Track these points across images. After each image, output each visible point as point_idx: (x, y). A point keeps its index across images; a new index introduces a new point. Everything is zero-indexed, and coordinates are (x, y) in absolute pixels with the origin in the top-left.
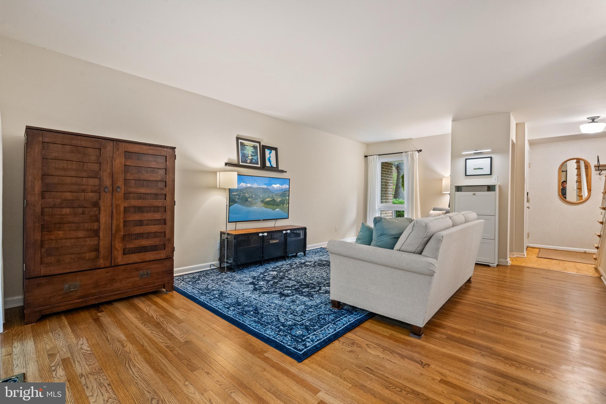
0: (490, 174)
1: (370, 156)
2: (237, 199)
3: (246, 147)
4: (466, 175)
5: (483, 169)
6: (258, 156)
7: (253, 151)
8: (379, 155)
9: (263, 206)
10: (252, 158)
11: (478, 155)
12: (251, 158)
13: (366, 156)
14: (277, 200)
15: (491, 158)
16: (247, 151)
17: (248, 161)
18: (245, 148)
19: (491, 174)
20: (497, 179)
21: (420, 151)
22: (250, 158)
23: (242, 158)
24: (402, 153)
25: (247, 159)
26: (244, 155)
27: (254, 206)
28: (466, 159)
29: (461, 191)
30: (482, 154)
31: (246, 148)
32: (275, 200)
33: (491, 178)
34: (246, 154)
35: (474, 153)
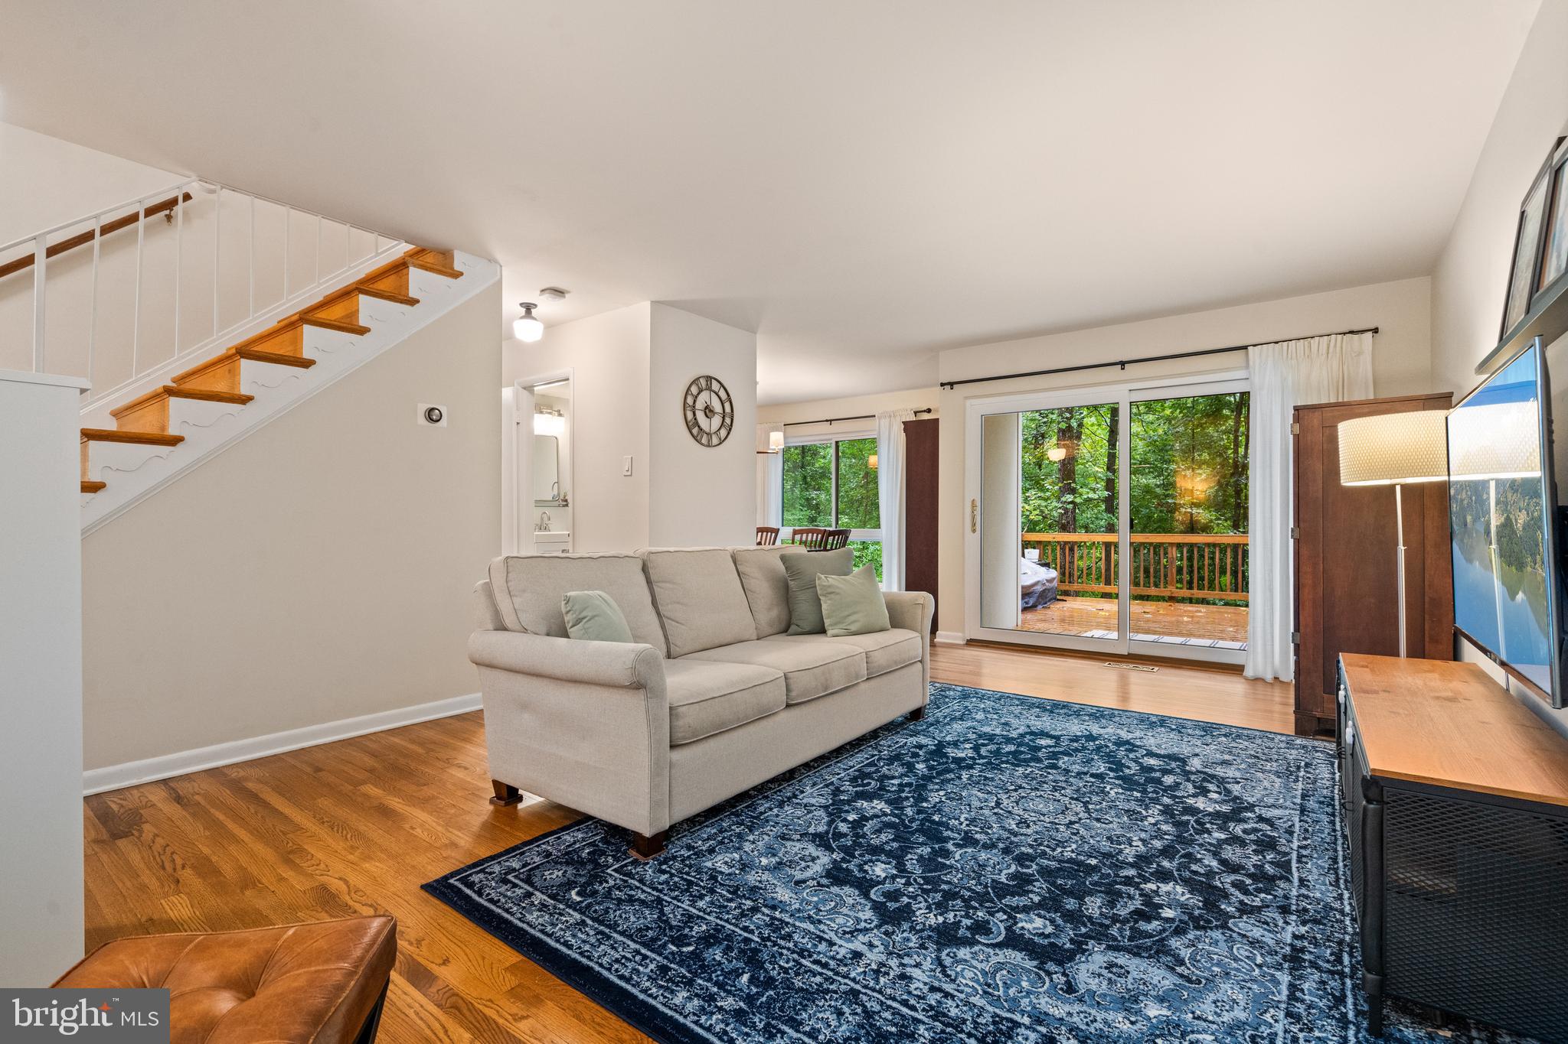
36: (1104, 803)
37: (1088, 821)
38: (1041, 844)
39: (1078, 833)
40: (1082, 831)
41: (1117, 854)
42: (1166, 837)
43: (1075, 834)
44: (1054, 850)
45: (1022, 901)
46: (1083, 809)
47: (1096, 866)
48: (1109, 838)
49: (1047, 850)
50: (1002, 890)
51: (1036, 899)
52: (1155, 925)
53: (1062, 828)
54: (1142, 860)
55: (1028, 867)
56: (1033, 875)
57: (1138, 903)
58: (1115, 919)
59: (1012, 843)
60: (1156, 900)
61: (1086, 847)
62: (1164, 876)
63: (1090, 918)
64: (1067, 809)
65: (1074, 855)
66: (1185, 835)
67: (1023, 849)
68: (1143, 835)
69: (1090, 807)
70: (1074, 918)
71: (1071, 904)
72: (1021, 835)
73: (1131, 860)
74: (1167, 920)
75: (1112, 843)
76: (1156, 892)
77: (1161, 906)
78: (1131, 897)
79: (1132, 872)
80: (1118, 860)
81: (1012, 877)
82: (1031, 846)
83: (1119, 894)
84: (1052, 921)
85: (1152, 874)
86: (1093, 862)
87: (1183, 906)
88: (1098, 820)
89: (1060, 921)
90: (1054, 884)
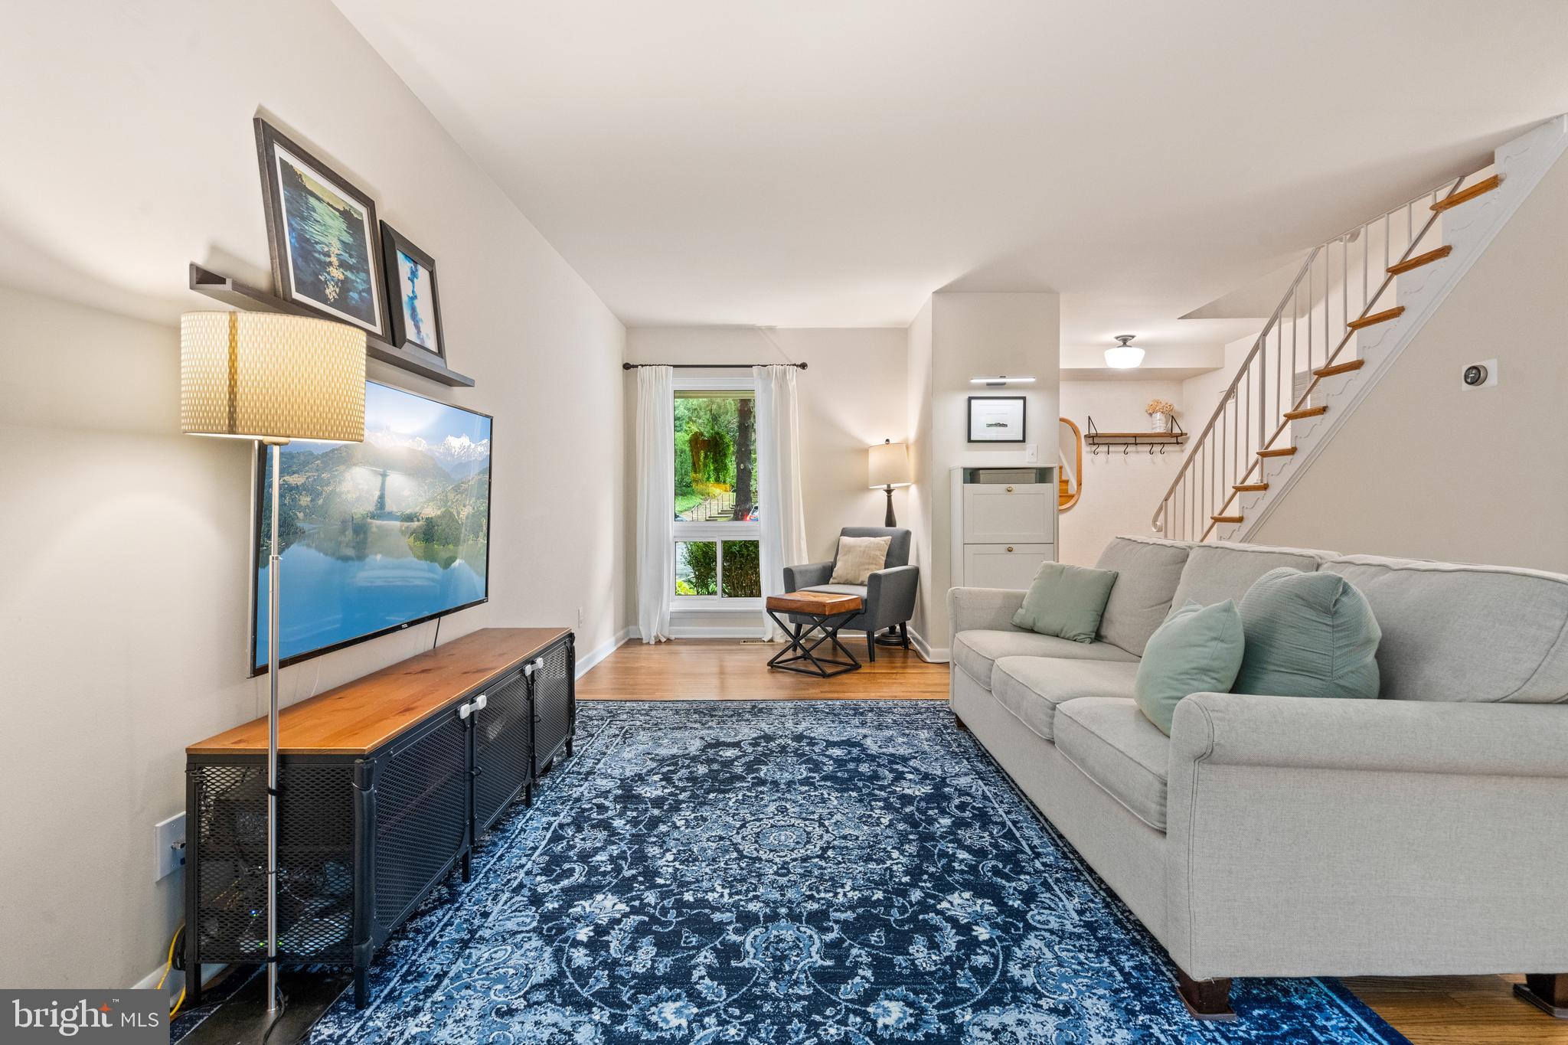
0: (1021, 439)
1: (642, 366)
2: (301, 515)
3: (312, 201)
4: (970, 441)
5: (1005, 425)
6: (367, 272)
7: (348, 239)
8: (675, 366)
9: (411, 548)
10: (346, 278)
11: (996, 390)
12: (342, 277)
13: (627, 366)
14: (458, 513)
15: (1024, 399)
16: (317, 227)
17: (331, 292)
18: (308, 208)
19: (1024, 441)
20: (1035, 453)
21: (804, 368)
22: (337, 273)
23: (300, 261)
24: (751, 366)
25: (322, 278)
26: (306, 248)
27: (376, 554)
28: (970, 399)
29: (978, 482)
30: (1002, 389)
31: (315, 211)
32: (451, 514)
33: (1024, 449)
34: (318, 247)
35: (989, 384)
36: (722, 865)
37: (730, 834)
38: (756, 797)
39: (733, 817)
40: (730, 819)
41: (695, 807)
42: (655, 839)
43: (734, 815)
44: (744, 795)
45: (743, 760)
46: (741, 847)
47: (708, 793)
48: (705, 820)
49: (749, 794)
50: (758, 761)
51: (736, 763)
52: (665, 770)
53: (749, 817)
54: (676, 808)
55: (753, 778)
56: (747, 774)
57: (675, 777)
58: (688, 767)
59: (777, 791)
60: (664, 783)
61: (721, 806)
62: (658, 802)
63: (702, 763)
64: (756, 842)
65: (727, 796)
66: (637, 846)
67: (766, 789)
68: (676, 835)
69: (735, 855)
70: (709, 761)
71: (715, 766)
72: (776, 800)
73: (684, 805)
74: (657, 774)
75: (701, 816)
76: (664, 787)
77: (661, 780)
78: (680, 779)
79: (681, 797)
80: (694, 802)
81: (758, 770)
82: (762, 793)
83: (688, 779)
84: (721, 756)
85: (668, 799)
86: (712, 796)
87: (648, 784)
88: (721, 838)
89: (718, 758)
90: (731, 773)
